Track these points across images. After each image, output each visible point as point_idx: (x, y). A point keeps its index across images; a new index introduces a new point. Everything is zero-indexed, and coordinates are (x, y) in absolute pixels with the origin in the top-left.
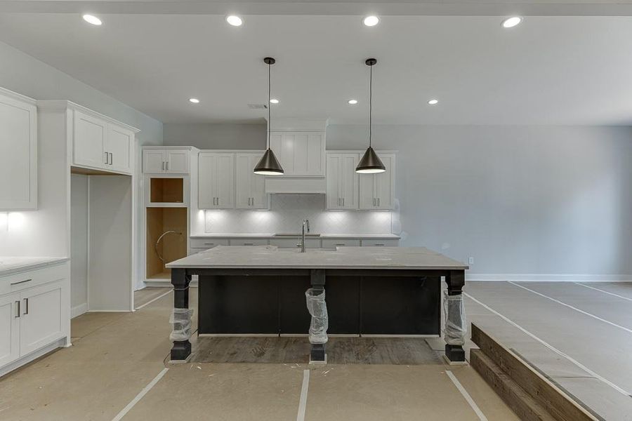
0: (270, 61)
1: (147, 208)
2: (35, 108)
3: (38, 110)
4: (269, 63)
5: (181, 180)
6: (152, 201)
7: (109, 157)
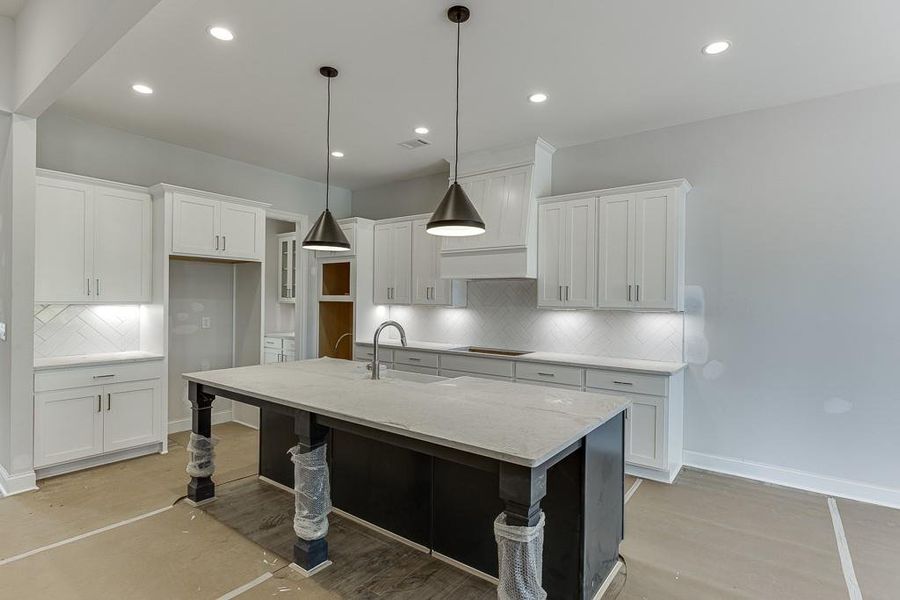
0: (329, 72)
1: (320, 302)
2: (149, 196)
3: (152, 198)
4: (329, 76)
5: (347, 265)
6: (324, 294)
7: (220, 242)
